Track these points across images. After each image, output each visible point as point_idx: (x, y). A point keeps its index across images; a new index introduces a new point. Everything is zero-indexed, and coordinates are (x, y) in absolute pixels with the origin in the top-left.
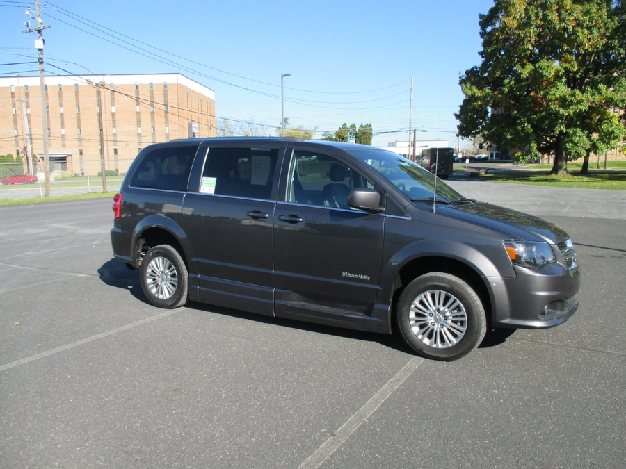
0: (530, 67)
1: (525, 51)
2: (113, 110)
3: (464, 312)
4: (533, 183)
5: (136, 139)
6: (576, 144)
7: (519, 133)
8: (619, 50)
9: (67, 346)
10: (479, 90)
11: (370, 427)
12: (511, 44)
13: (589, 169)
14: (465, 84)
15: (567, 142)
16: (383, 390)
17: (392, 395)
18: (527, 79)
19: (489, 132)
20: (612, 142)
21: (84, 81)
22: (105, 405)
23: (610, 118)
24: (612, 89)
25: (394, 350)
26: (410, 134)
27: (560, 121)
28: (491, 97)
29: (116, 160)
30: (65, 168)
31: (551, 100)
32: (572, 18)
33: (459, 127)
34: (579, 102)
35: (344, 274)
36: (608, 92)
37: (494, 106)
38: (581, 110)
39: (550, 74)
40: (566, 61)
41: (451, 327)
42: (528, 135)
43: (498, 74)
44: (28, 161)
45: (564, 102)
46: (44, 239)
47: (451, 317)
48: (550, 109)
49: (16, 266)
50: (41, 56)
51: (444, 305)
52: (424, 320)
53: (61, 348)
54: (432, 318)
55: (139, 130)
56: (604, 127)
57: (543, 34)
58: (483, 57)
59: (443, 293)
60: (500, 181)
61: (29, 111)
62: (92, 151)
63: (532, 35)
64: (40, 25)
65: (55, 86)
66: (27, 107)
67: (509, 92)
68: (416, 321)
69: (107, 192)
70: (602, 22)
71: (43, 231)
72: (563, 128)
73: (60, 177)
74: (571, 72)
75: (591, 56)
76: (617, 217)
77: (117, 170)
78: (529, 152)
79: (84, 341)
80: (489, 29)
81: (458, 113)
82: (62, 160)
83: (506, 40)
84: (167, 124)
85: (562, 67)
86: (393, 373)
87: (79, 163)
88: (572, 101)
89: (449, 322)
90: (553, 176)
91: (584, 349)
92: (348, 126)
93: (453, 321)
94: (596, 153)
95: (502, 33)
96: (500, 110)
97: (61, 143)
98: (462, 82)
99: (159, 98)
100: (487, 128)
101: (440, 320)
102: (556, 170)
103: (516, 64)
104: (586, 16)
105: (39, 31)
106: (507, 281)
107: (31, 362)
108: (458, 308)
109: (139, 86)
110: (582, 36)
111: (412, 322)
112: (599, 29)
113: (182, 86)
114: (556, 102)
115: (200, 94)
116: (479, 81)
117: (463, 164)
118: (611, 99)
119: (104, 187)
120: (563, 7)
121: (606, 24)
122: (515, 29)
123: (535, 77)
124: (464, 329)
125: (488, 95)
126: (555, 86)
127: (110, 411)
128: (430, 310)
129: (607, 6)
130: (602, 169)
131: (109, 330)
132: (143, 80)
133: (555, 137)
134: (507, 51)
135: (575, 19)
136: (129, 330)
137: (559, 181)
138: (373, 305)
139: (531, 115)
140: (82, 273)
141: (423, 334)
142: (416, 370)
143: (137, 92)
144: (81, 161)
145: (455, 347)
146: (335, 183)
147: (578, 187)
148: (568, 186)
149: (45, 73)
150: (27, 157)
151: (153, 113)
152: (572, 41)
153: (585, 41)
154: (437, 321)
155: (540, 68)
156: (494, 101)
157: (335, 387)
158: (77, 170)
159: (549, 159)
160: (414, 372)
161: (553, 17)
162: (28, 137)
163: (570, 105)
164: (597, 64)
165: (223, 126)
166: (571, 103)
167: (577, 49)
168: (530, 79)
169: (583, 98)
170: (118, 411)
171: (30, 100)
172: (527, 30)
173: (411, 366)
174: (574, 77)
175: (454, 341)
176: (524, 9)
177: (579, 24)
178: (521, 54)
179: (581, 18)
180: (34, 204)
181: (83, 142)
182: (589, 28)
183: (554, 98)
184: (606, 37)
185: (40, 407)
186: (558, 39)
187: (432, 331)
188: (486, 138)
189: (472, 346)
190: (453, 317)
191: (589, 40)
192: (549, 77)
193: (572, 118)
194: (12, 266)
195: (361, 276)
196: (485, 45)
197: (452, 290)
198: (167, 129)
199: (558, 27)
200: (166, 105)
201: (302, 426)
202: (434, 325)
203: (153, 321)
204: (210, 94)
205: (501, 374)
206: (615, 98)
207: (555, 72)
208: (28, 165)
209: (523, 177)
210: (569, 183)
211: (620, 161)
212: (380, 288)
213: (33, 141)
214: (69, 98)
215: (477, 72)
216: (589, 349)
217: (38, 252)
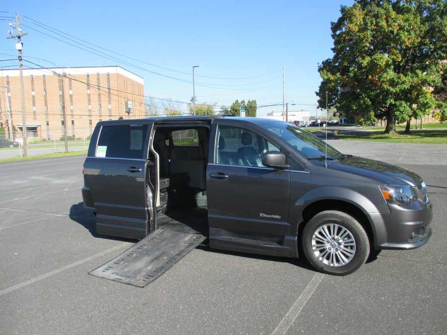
0: (368, 59)
1: (364, 47)
2: (71, 92)
3: (353, 239)
4: (372, 140)
5: (87, 113)
6: (402, 112)
7: (361, 105)
8: (429, 46)
9: (56, 271)
10: (332, 75)
11: (296, 329)
12: (354, 43)
13: (410, 129)
14: (323, 71)
15: (396, 111)
16: (299, 299)
17: (307, 303)
18: (366, 67)
19: (340, 104)
20: (427, 110)
21: (51, 72)
22: (92, 317)
23: (425, 94)
24: (425, 73)
25: (301, 268)
26: (284, 107)
27: (390, 96)
28: (341, 80)
29: (73, 129)
30: (36, 135)
31: (383, 82)
32: (396, 24)
33: (318, 101)
34: (403, 83)
35: (261, 215)
36: (422, 75)
37: (343, 86)
38: (405, 88)
39: (382, 63)
40: (393, 54)
41: (344, 250)
42: (367, 106)
43: (346, 64)
44: (9, 131)
45: (392, 83)
46: (27, 188)
47: (343, 243)
48: (383, 88)
49: (8, 209)
50: (20, 55)
51: (337, 235)
52: (323, 246)
53: (52, 273)
54: (329, 244)
55: (90, 107)
56: (421, 100)
57: (376, 35)
58: (334, 52)
59: (337, 226)
60: (349, 139)
61: (9, 94)
62: (56, 122)
63: (369, 36)
64: (20, 33)
65: (28, 76)
66: (8, 92)
67: (354, 76)
68: (317, 247)
69: (68, 152)
70: (417, 26)
71: (25, 182)
72: (392, 101)
73: (33, 141)
74: (397, 62)
75: (410, 50)
76: (438, 163)
77: (74, 136)
78: (369, 119)
79: (68, 266)
80: (338, 32)
81: (318, 92)
82: (34, 129)
83: (350, 40)
84: (110, 102)
85: (390, 58)
86: (304, 285)
87: (46, 131)
88: (398, 82)
89: (342, 247)
90: (386, 135)
91: (439, 263)
92: (240, 102)
93: (345, 246)
94: (416, 118)
95: (348, 35)
96: (347, 89)
97: (33, 117)
98: (320, 70)
99: (104, 84)
100: (339, 101)
101: (335, 246)
102: (388, 130)
103: (358, 56)
104: (406, 22)
105: (19, 37)
106: (384, 216)
107: (30, 284)
108: (348, 236)
109: (90, 76)
110: (404, 36)
111: (314, 248)
112: (415, 31)
113: (120, 75)
114: (387, 83)
115: (133, 81)
116: (332, 69)
117: (321, 128)
118: (426, 80)
119: (67, 148)
120: (390, 17)
121: (420, 28)
122: (357, 32)
123: (372, 66)
124: (354, 252)
125: (339, 79)
126: (386, 71)
127: (97, 322)
128: (327, 239)
129: (420, 15)
130: (419, 129)
131: (86, 257)
132: (92, 71)
133: (386, 107)
134: (351, 48)
135: (399, 25)
136: (102, 257)
137: (390, 138)
138: (284, 237)
139: (369, 92)
140: (58, 214)
141: (323, 256)
142: (320, 283)
143: (88, 80)
144: (48, 130)
145: (347, 265)
146: (245, 146)
147: (405, 142)
148: (398, 142)
149: (23, 67)
150: (9, 128)
151: (99, 95)
152: (397, 40)
153: (406, 40)
154: (333, 246)
155: (375, 59)
156: (343, 83)
157: (264, 298)
158: (45, 136)
159: (382, 123)
160: (319, 284)
161: (383, 23)
162: (9, 113)
163: (397, 85)
164: (414, 56)
165: (149, 103)
166: (398, 83)
167: (400, 46)
168: (368, 67)
169: (406, 80)
170: (103, 322)
171: (11, 86)
172: (365, 32)
173: (316, 280)
174: (399, 65)
175: (347, 261)
176: (363, 18)
177: (401, 28)
178: (361, 50)
179: (403, 24)
180: (16, 162)
181: (49, 116)
182: (408, 31)
183: (385, 80)
184: (421, 37)
185: (42, 321)
186: (387, 38)
187: (330, 254)
188: (339, 109)
189: (361, 264)
190: (345, 243)
191: (409, 39)
192: (382, 65)
193: (398, 94)
194: (6, 209)
195: (274, 216)
196: (336, 43)
197: (344, 223)
198: (110, 105)
199: (387, 30)
200: (109, 89)
201: (245, 330)
202: (330, 250)
203: (118, 250)
204: (140, 81)
205: (383, 285)
206: (428, 80)
207: (386, 62)
208: (9, 133)
209: (365, 136)
210: (398, 140)
211: (431, 123)
212: (288, 224)
213: (13, 116)
214: (39, 85)
215: (331, 62)
216: (442, 263)
217: (24, 198)
